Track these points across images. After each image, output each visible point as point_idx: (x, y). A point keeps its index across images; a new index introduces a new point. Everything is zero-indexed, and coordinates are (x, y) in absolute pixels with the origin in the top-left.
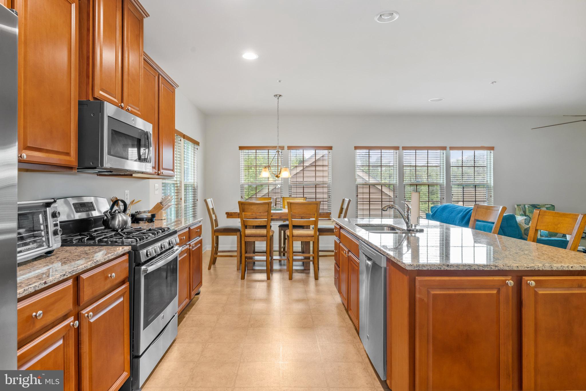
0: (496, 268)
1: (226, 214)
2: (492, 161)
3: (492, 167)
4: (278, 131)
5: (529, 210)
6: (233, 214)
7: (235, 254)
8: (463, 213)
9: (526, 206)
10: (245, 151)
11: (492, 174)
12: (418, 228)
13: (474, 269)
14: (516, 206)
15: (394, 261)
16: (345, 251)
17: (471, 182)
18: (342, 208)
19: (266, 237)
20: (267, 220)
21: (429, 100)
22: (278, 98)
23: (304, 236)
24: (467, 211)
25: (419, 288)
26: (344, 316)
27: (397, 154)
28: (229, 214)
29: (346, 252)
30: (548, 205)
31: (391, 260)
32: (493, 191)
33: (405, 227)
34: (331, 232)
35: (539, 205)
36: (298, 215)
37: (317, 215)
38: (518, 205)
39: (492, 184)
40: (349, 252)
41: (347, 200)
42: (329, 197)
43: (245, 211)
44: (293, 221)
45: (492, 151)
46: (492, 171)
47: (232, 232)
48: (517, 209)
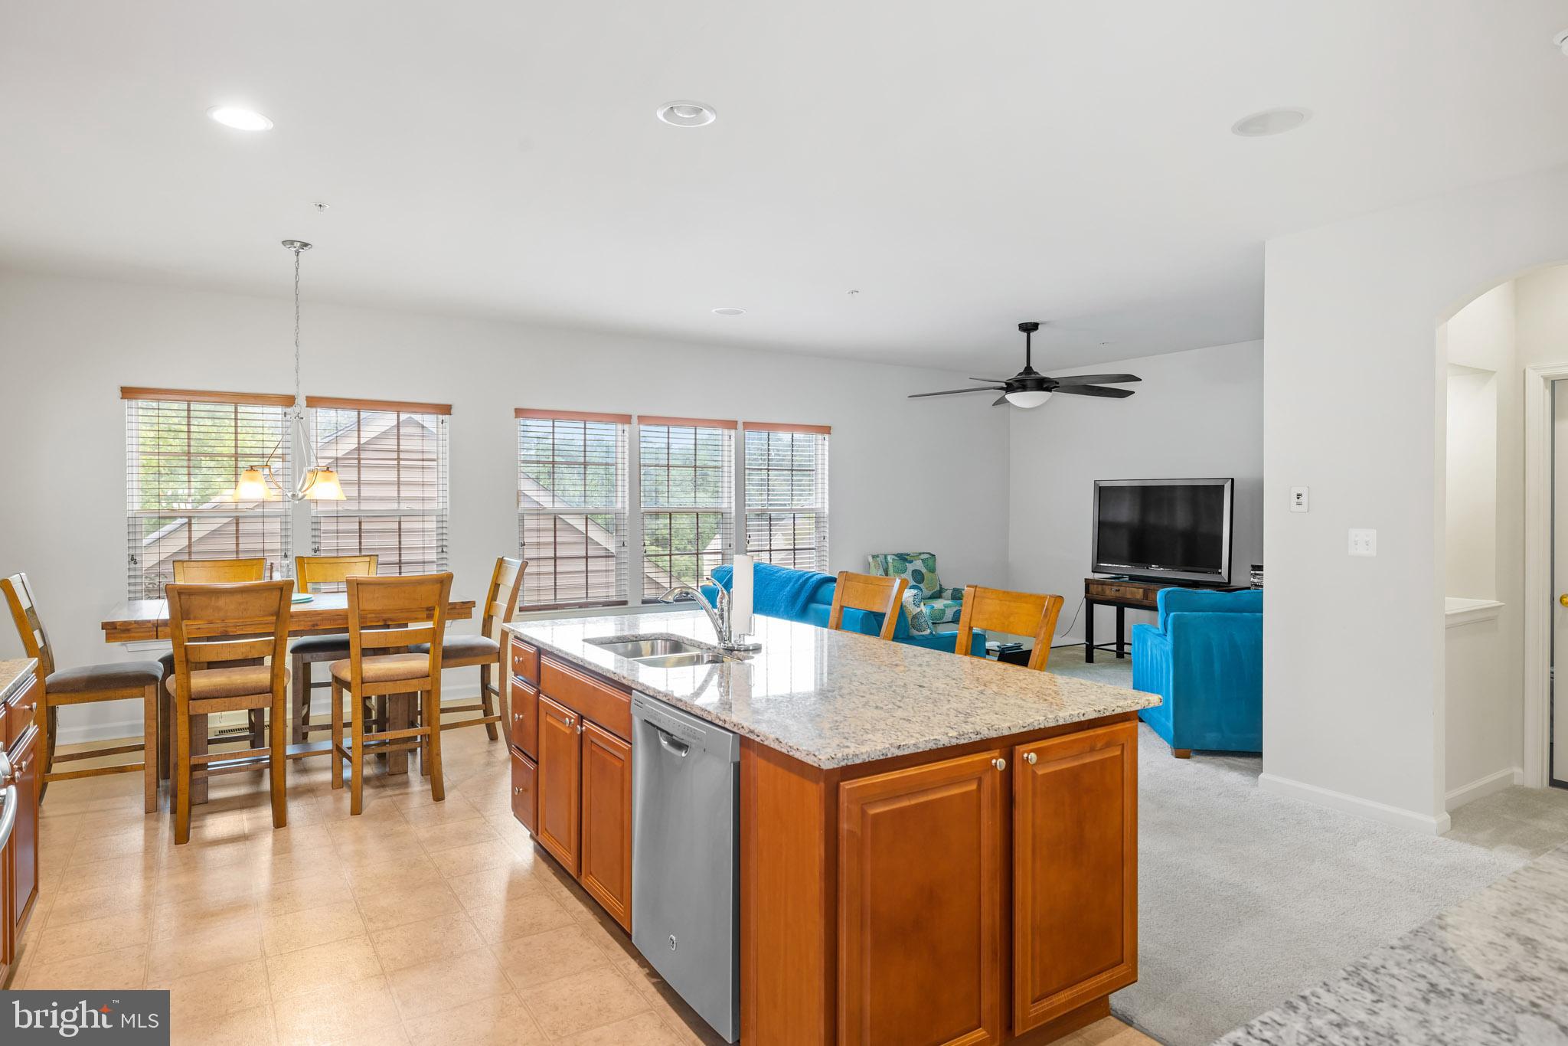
0: (978, 736)
1: (103, 629)
2: (827, 458)
3: (827, 472)
4: (297, 356)
5: (894, 566)
6: (135, 626)
7: (138, 758)
8: (793, 585)
9: (889, 558)
10: (141, 403)
11: (827, 487)
12: (749, 641)
13: (944, 745)
14: (870, 559)
15: (780, 750)
16: (567, 719)
17: (785, 505)
18: (496, 584)
19: (271, 691)
20: (275, 640)
21: (714, 311)
22: (297, 253)
23: (400, 678)
24: (801, 581)
25: (848, 807)
26: (558, 892)
27: (626, 434)
28: (116, 628)
29: (573, 720)
30: (923, 553)
31: (766, 746)
32: (828, 526)
33: (712, 640)
34: (469, 656)
35: (908, 555)
36: (373, 615)
37: (442, 614)
38: (873, 557)
39: (827, 511)
40: (582, 721)
41: (514, 563)
42: (440, 550)
43: (192, 616)
44: (363, 637)
45: (827, 436)
46: (827, 481)
47: (126, 687)
48: (872, 565)
